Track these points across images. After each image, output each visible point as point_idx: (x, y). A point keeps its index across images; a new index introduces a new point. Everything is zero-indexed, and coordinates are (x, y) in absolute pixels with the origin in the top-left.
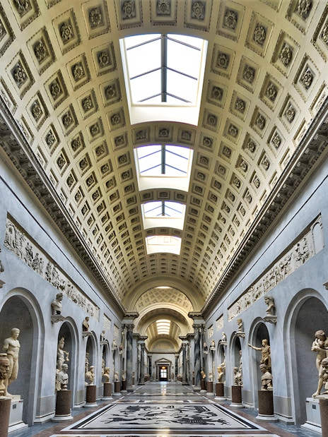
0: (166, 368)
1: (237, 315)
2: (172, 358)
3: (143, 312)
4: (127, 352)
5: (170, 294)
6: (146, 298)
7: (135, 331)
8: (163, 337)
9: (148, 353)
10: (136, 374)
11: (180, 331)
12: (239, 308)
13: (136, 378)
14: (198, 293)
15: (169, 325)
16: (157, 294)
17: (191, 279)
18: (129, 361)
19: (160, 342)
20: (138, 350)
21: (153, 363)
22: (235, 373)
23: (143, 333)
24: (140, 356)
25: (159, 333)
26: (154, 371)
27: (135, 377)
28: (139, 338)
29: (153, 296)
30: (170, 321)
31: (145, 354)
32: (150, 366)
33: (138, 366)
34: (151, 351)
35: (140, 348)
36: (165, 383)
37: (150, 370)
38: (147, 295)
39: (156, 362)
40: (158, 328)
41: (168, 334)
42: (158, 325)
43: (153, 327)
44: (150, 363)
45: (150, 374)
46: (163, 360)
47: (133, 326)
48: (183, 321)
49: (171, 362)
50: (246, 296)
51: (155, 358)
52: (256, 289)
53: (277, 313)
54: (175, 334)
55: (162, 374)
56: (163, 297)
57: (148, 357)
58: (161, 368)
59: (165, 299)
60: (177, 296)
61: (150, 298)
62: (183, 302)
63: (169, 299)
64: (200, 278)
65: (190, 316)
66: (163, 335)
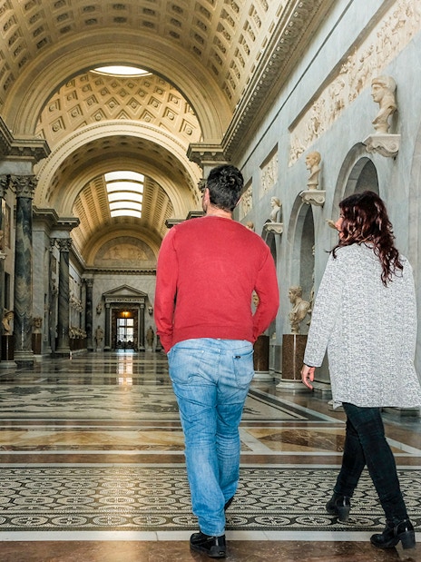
0: (134, 316)
1: (310, 144)
2: (147, 285)
3: (64, 146)
4: (18, 255)
5: (142, 93)
6: (74, 102)
7: (40, 200)
8: (125, 223)
9: (82, 270)
10: (45, 324)
11: (170, 208)
12: (317, 126)
13: (45, 337)
14: (217, 88)
15: (140, 188)
16: (105, 92)
17: (199, 45)
18: (23, 281)
19: (117, 241)
20: (51, 258)
21: (96, 300)
22: (294, 302)
23: (66, 209)
24: (56, 276)
25: (113, 214)
26: (98, 321)
27: (42, 331)
28: (52, 222)
29: (94, 98)
30: (141, 178)
31: (72, 271)
32: (88, 307)
33: (52, 303)
34: (91, 263)
35: (57, 254)
36: (130, 353)
37: (88, 320)
38: (75, 95)
39: (104, 298)
40: (111, 197)
41: (138, 215)
42: (110, 187)
43: (94, 194)
44: (89, 299)
45: (88, 330)
46: (125, 292)
47: (32, 182)
48: (179, 176)
49: (146, 298)
50: (335, 86)
51: (103, 285)
52: (359, 64)
53: (400, 125)
54: (157, 216)
55: (121, 331)
56: (123, 101)
57: (84, 282)
58: (117, 315)
59: (129, 109)
60: (163, 98)
61: (84, 105)
62: (178, 119)
63: (140, 109)
64: (220, 53)
65: (194, 156)
66: (127, 219)
